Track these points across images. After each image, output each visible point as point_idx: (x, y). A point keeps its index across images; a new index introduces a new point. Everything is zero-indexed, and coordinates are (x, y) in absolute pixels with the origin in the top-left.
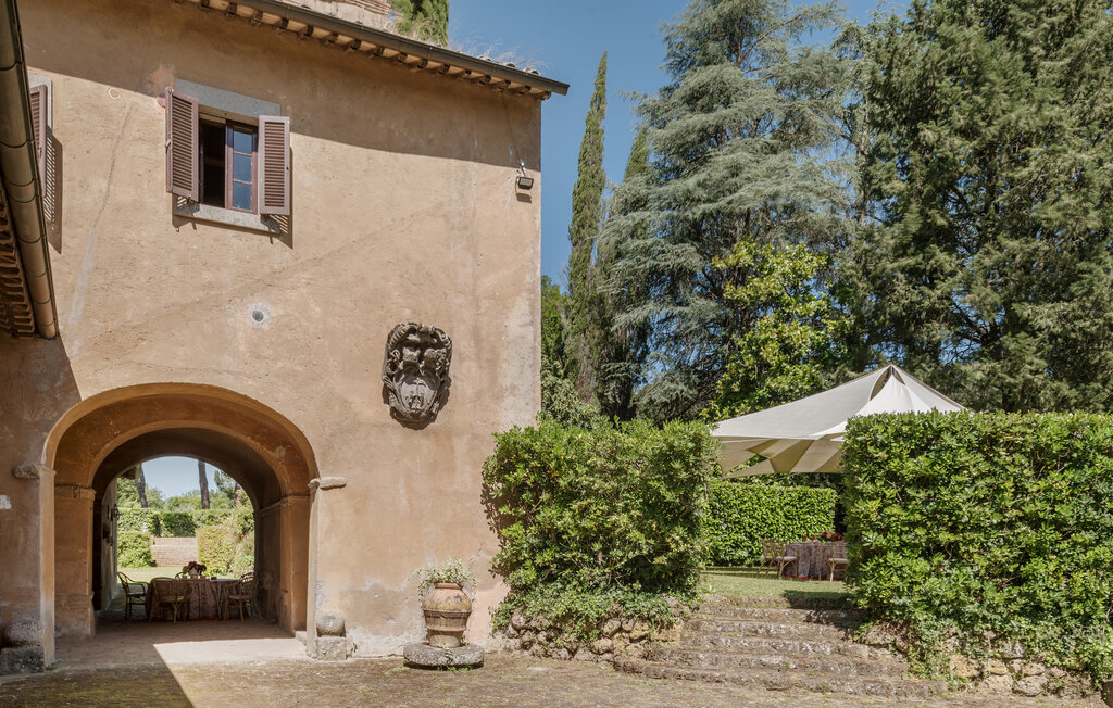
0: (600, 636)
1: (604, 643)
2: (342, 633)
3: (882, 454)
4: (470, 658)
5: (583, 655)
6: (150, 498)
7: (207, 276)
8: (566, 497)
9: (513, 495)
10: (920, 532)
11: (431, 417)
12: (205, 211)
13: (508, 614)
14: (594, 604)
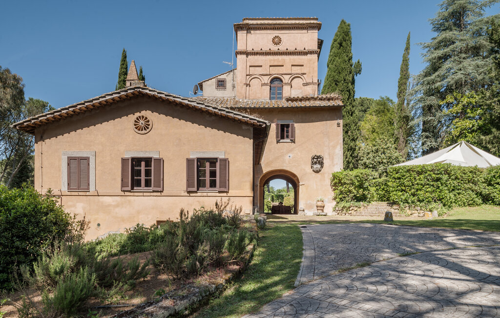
0: (350, 210)
1: (350, 212)
2: (304, 211)
3: (391, 174)
4: (323, 214)
5: (347, 214)
6: (270, 190)
7: (282, 151)
8: (342, 185)
9: (335, 185)
10: (399, 187)
11: (320, 171)
12: (281, 141)
13: (335, 208)
14: (348, 205)
